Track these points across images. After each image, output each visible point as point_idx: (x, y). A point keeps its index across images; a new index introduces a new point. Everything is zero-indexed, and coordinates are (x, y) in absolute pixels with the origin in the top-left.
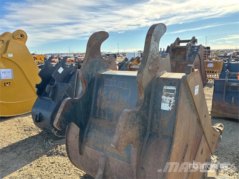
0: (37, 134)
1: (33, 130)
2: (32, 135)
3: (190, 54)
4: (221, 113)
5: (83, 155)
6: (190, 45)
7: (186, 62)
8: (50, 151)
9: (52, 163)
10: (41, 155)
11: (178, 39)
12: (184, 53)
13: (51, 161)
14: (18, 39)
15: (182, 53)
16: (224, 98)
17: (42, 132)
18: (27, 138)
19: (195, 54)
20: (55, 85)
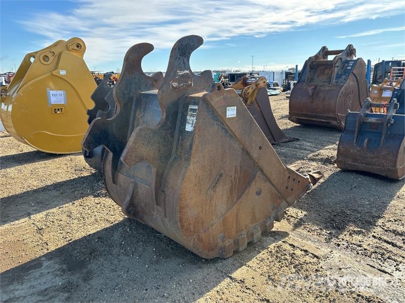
0: (89, 174)
1: (85, 170)
2: (82, 176)
3: (340, 73)
4: (350, 163)
5: (117, 184)
6: (341, 58)
7: (331, 87)
8: (98, 192)
9: (97, 204)
10: (87, 195)
11: (324, 48)
12: (330, 72)
13: (96, 201)
14: (73, 50)
15: (326, 71)
16: (355, 141)
17: (95, 173)
18: (76, 178)
19: (347, 74)
20: (109, 110)
